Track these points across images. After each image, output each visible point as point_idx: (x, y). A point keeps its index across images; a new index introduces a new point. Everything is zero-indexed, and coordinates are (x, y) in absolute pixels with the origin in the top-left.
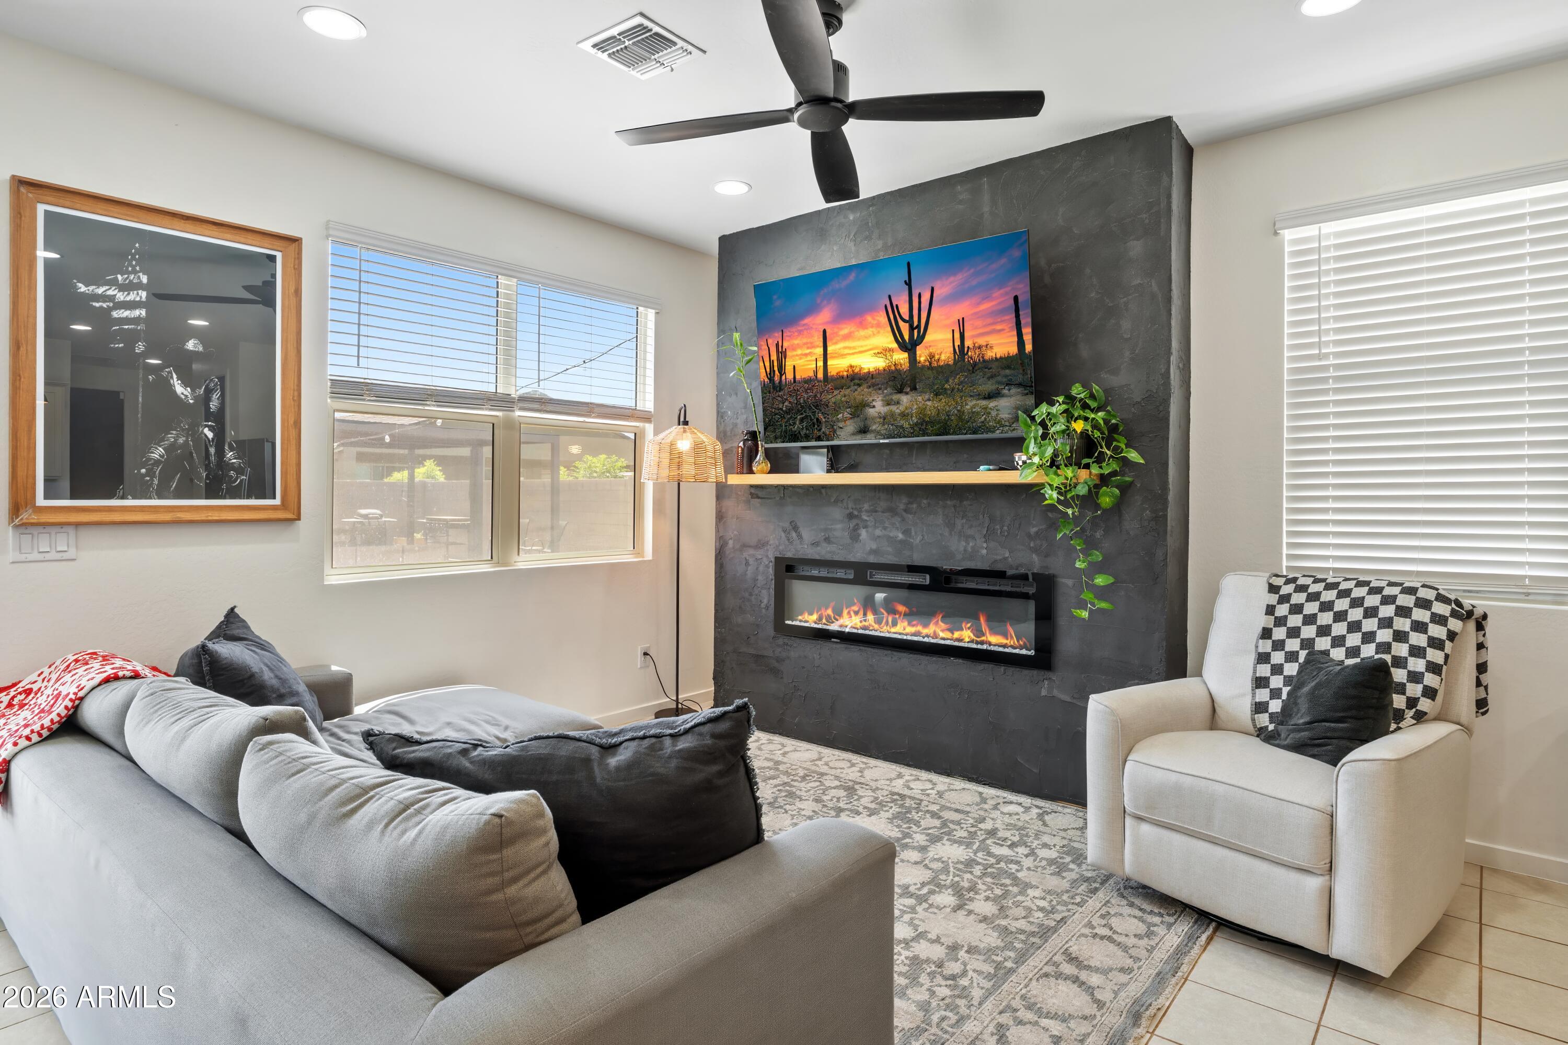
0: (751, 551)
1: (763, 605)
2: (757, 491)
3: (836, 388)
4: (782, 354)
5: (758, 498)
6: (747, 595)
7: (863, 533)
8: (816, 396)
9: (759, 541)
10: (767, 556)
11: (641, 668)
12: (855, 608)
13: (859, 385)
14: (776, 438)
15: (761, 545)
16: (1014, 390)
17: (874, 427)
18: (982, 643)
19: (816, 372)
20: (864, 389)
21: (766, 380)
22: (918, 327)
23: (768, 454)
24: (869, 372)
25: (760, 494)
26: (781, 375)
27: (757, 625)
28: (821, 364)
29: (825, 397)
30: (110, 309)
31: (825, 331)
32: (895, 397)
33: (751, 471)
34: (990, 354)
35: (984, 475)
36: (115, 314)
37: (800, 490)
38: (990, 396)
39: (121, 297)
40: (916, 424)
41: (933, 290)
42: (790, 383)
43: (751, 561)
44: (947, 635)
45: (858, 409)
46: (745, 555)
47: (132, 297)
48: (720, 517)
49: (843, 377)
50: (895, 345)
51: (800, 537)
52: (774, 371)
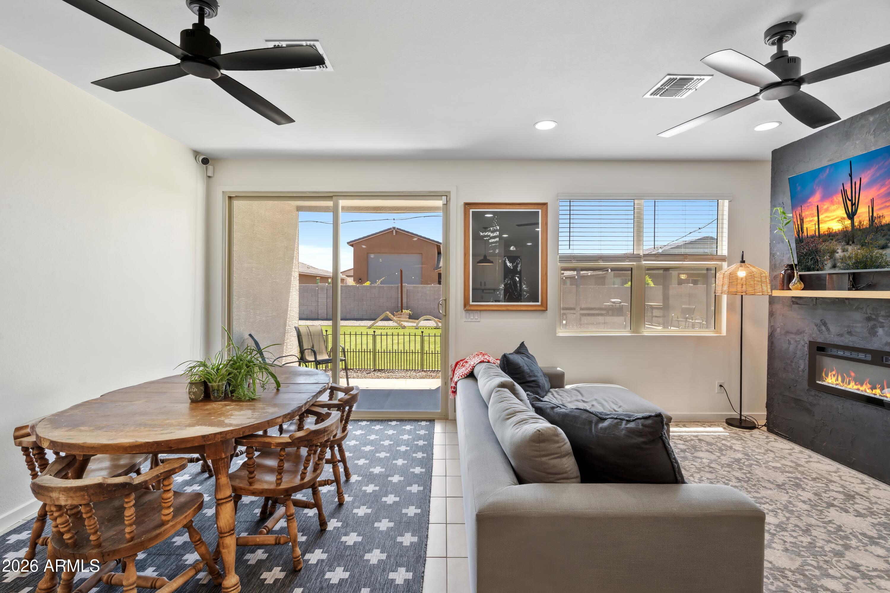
0: (792, 336)
1: (800, 369)
2: (796, 301)
3: (823, 242)
4: (802, 221)
5: (797, 304)
6: (789, 362)
7: (880, 331)
8: (815, 246)
9: (798, 330)
10: (804, 340)
11: (717, 393)
13: (832, 239)
14: (802, 269)
15: (799, 332)
17: (838, 264)
19: (815, 232)
20: (834, 242)
21: (797, 236)
22: (855, 204)
23: (801, 278)
24: (836, 232)
25: (799, 302)
26: (802, 233)
27: (797, 381)
28: (817, 227)
29: (820, 246)
30: (489, 239)
31: (818, 206)
32: (846, 247)
33: (789, 289)
34: (884, 222)
36: (490, 241)
37: (828, 301)
38: (883, 247)
39: (492, 235)
40: (854, 263)
41: (861, 179)
42: (806, 238)
43: (792, 342)
45: (832, 254)
46: (788, 338)
47: (495, 234)
48: (771, 314)
49: (825, 235)
51: (828, 330)
52: (799, 231)
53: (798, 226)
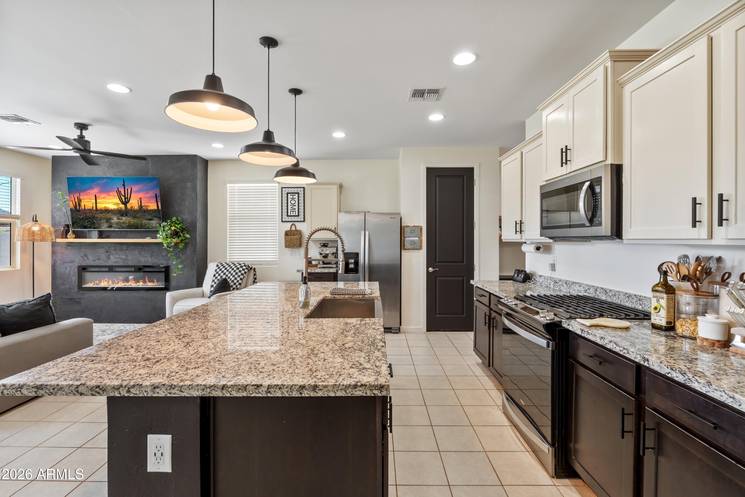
0: (68, 264)
1: (73, 282)
2: (70, 245)
3: (100, 213)
4: (80, 201)
5: (70, 246)
6: (66, 279)
7: (112, 257)
8: (93, 215)
9: (71, 260)
10: (75, 265)
13: (108, 213)
14: (78, 227)
15: (72, 262)
16: (156, 219)
17: (114, 226)
18: (147, 286)
19: (93, 208)
20: (110, 214)
21: (74, 208)
22: (127, 198)
23: (74, 232)
24: (112, 209)
25: (71, 245)
26: (80, 207)
27: (71, 289)
28: (94, 205)
29: (96, 215)
31: (95, 195)
32: (121, 217)
33: (67, 238)
34: (149, 208)
35: (148, 240)
37: (88, 244)
38: (150, 220)
40: (128, 226)
41: (131, 188)
42: (83, 210)
43: (68, 267)
44: (136, 285)
45: (108, 220)
46: (65, 265)
48: (53, 253)
49: (102, 210)
50: (120, 202)
51: (88, 259)
52: (77, 206)
53: (76, 203)
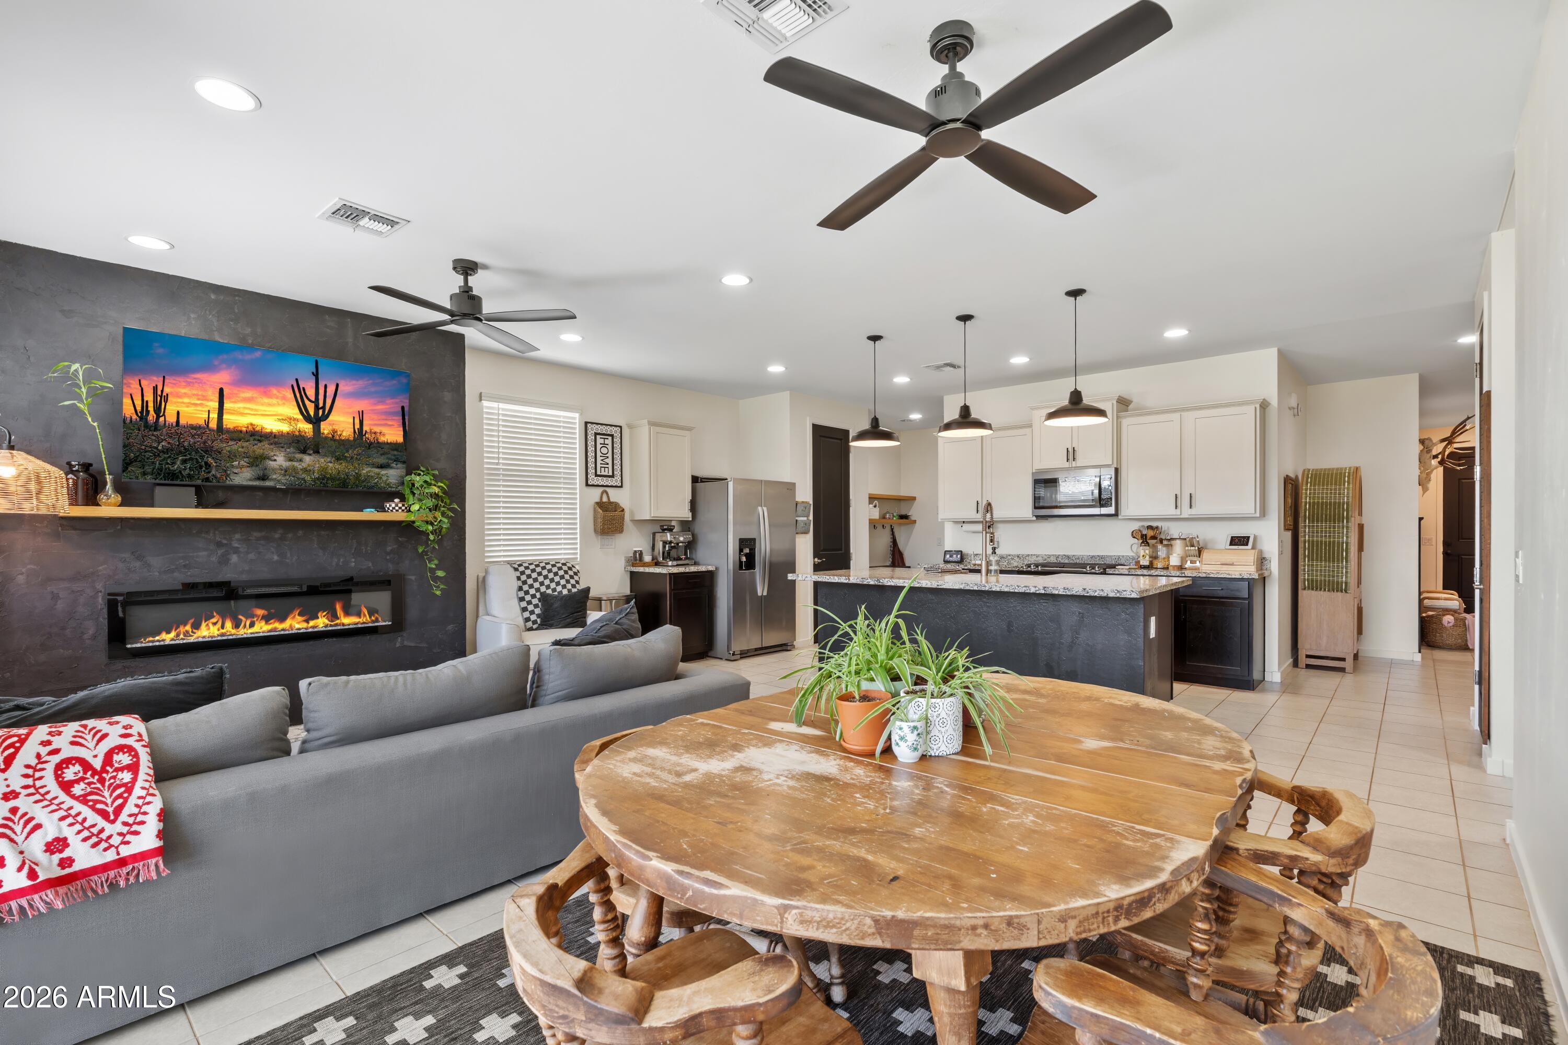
3: (232, 439)
4: (161, 400)
7: (234, 558)
8: (205, 442)
9: (79, 573)
12: (214, 620)
13: (260, 441)
16: (400, 465)
17: (274, 477)
18: (336, 625)
19: (207, 423)
20: (265, 445)
21: (134, 417)
22: (324, 408)
24: (271, 433)
26: (158, 417)
28: (214, 415)
29: (217, 445)
31: (221, 390)
32: (299, 456)
34: (382, 439)
38: (382, 467)
40: (318, 479)
41: (337, 385)
42: (171, 426)
44: (304, 625)
45: (257, 461)
49: (241, 431)
50: (300, 417)
52: (148, 412)
53: (145, 404)
